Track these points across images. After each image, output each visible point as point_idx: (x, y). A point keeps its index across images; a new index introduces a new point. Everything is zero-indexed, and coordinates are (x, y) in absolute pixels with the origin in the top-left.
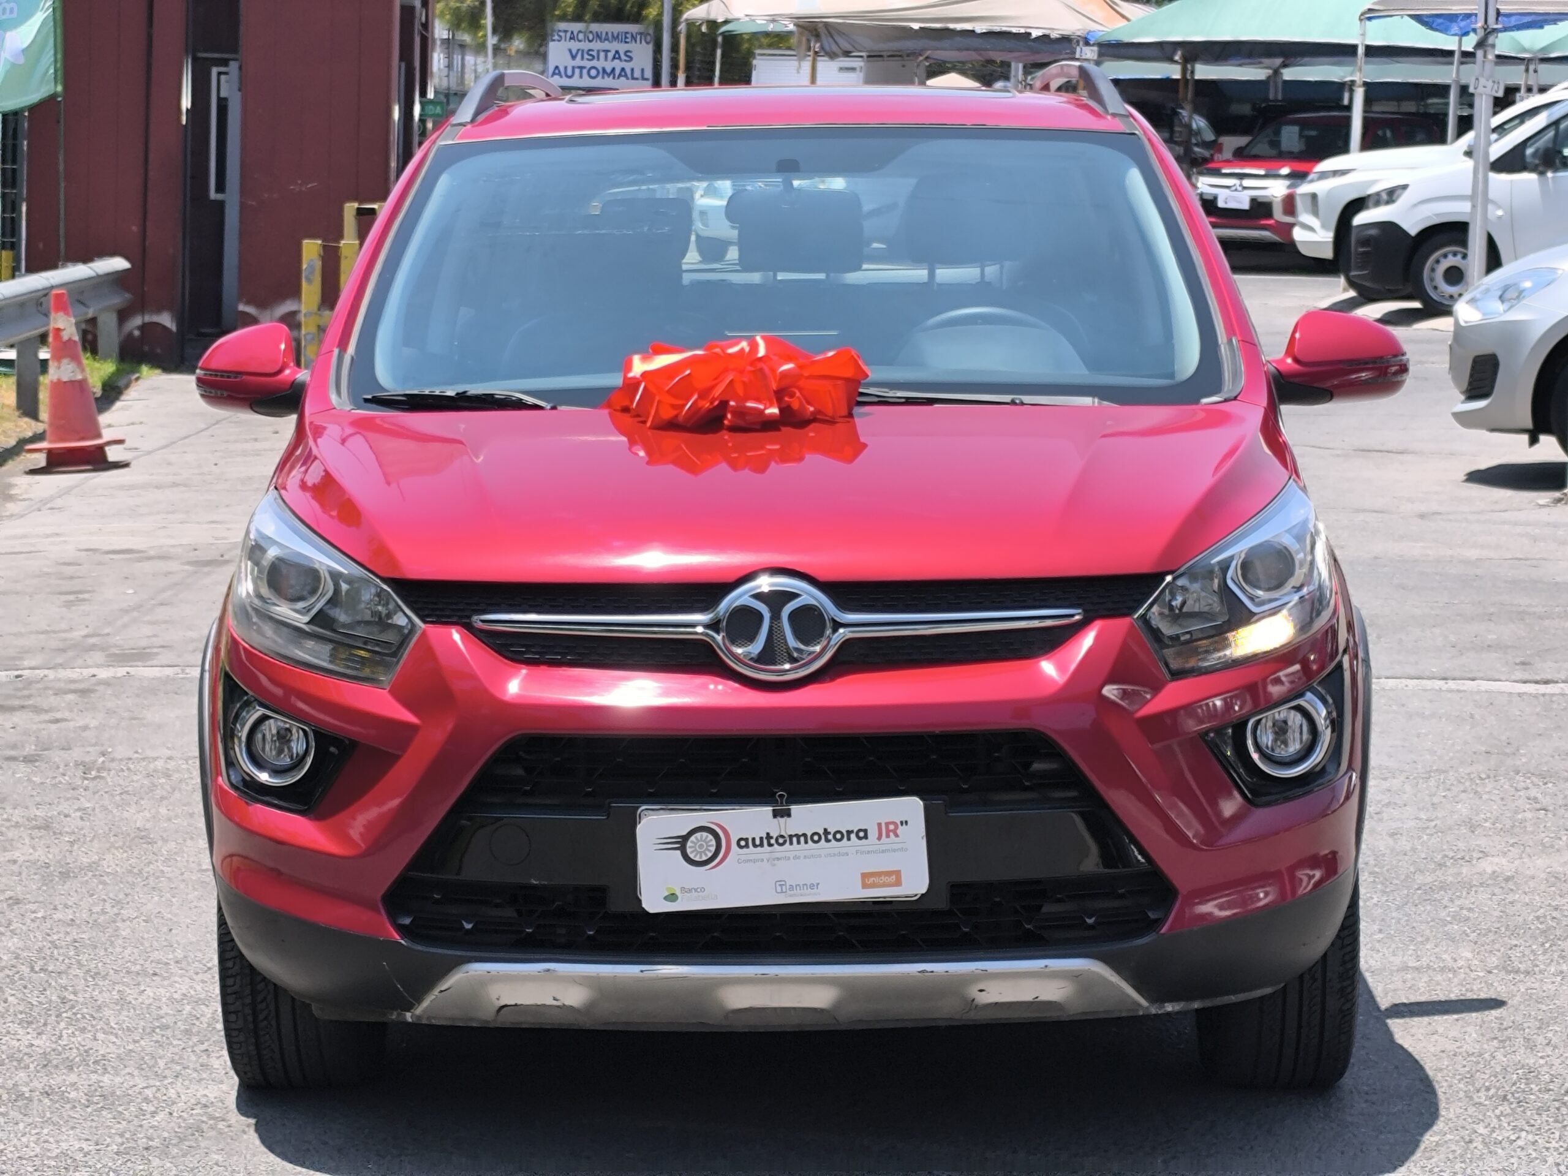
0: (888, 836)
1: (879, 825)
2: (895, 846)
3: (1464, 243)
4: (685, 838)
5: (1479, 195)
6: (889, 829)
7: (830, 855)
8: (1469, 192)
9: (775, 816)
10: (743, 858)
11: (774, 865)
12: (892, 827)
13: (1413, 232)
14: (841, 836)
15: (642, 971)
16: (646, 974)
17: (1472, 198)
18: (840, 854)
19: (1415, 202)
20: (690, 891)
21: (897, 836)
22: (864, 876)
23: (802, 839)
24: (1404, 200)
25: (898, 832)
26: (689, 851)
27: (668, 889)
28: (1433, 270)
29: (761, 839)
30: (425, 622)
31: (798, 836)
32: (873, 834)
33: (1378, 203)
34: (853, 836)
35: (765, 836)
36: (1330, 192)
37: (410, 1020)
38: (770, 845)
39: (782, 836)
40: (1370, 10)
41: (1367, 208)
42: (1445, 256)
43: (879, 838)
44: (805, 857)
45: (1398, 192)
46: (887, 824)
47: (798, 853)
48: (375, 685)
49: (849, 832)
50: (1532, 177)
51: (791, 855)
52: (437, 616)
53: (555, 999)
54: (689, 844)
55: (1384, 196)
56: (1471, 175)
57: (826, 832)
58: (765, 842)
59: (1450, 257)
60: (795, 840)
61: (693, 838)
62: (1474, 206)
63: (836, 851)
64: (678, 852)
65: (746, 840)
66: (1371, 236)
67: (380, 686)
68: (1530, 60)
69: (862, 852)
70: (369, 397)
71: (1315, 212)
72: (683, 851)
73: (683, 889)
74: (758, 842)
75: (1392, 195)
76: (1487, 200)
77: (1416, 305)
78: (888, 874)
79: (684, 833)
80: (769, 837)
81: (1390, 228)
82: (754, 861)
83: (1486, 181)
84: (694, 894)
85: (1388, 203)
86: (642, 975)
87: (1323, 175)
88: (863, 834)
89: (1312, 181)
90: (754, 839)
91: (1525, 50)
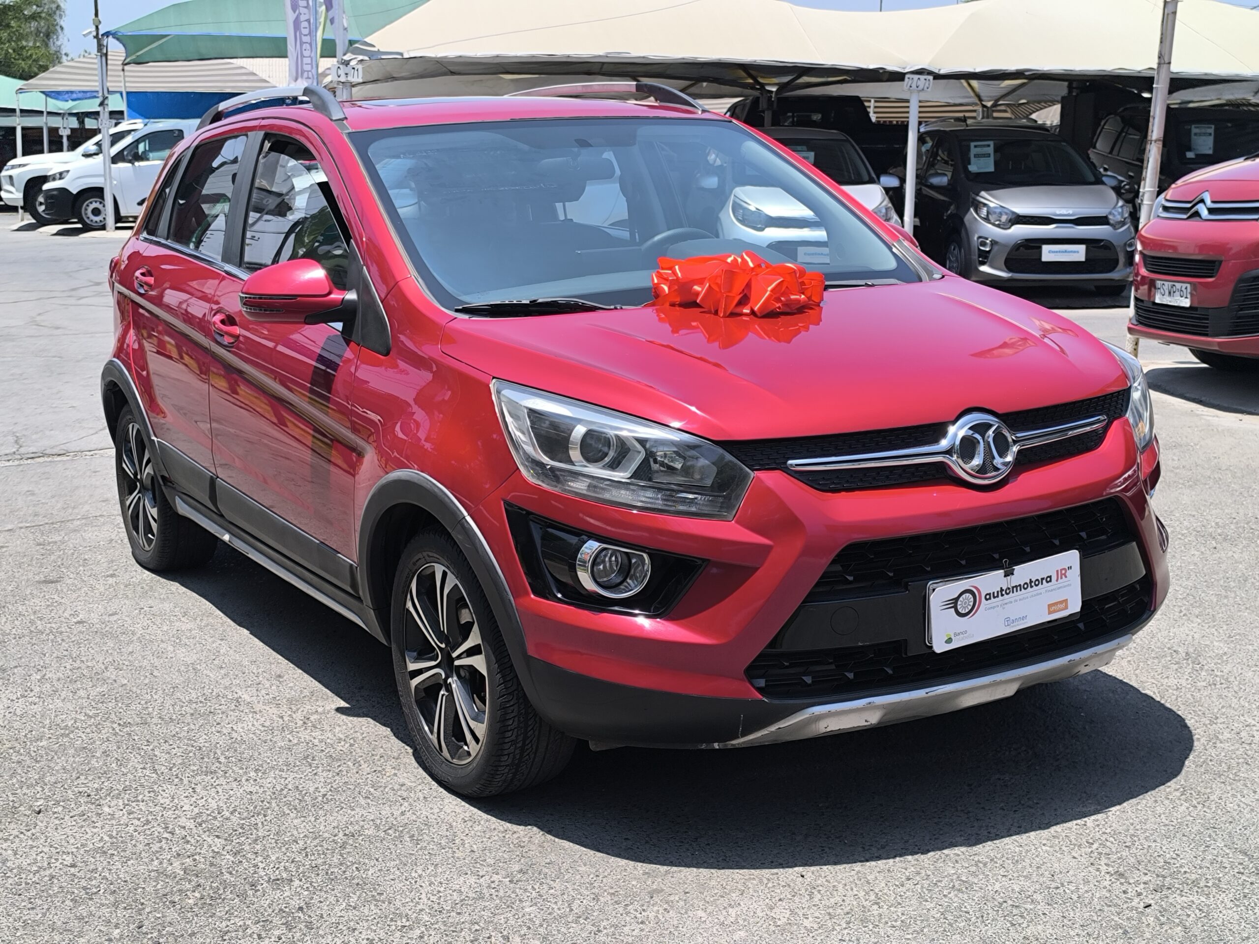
0: (1061, 578)
1: (1057, 571)
2: (1065, 584)
3: (102, 197)
4: (956, 599)
5: (107, 174)
6: (1062, 573)
7: (1032, 596)
8: (102, 173)
9: (1005, 576)
10: (988, 606)
11: (1004, 608)
12: (1063, 572)
13: (75, 192)
14: (1038, 582)
15: (927, 693)
16: (930, 694)
17: (104, 176)
18: (1038, 594)
19: (74, 178)
20: (959, 634)
21: (1066, 577)
22: (1050, 606)
23: (1019, 588)
24: (68, 178)
25: (1067, 574)
26: (959, 607)
27: (947, 635)
28: (86, 209)
29: (998, 592)
30: (753, 470)
31: (1016, 586)
32: (1054, 578)
33: (54, 179)
34: (1044, 581)
35: (999, 590)
36: (19, 175)
37: (717, 747)
38: (1002, 595)
39: (1009, 589)
40: (21, 89)
41: (49, 181)
42: (91, 203)
43: (1057, 580)
44: (1020, 600)
45: (65, 174)
46: (1061, 570)
47: (1017, 598)
48: (721, 519)
49: (1042, 579)
50: (129, 165)
51: (1012, 600)
52: (760, 465)
53: (866, 721)
54: (959, 603)
55: (58, 176)
56: (103, 165)
57: (1031, 581)
58: (1000, 593)
59: (94, 203)
60: (1015, 589)
61: (961, 599)
62: (105, 179)
63: (1035, 593)
64: (953, 610)
65: (989, 594)
66: (53, 195)
67: (725, 519)
68: (64, 114)
69: (1049, 591)
70: (461, 307)
71: (12, 184)
72: (955, 608)
73: (956, 635)
74: (996, 595)
75: (61, 176)
76: (111, 177)
77: (79, 226)
78: (1061, 602)
79: (956, 596)
80: (1002, 590)
81: (63, 191)
82: (994, 608)
83: (110, 167)
84: (961, 636)
85: (60, 179)
86: (927, 695)
87: (13, 167)
88: (1049, 579)
89: (8, 170)
90: (994, 593)
91: (61, 109)
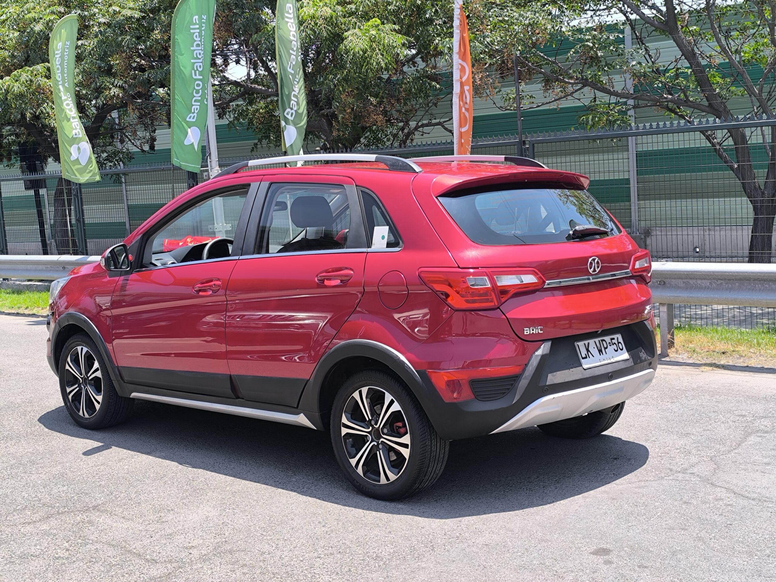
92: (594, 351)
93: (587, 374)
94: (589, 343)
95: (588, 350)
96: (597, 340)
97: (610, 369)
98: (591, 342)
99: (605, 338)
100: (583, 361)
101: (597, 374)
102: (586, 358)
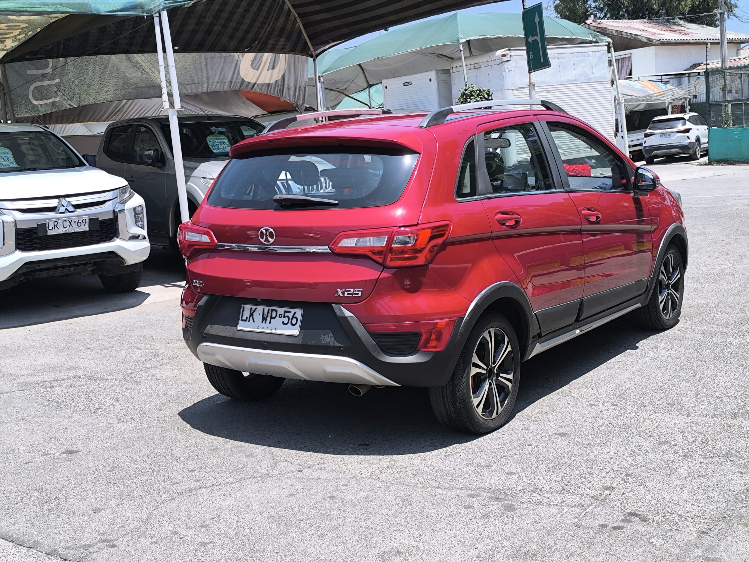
92: (258, 317)
93: (238, 335)
94: (256, 309)
95: (251, 315)
96: (267, 308)
97: (265, 338)
98: (260, 308)
99: (278, 309)
100: (240, 322)
101: (248, 338)
102: (245, 321)
